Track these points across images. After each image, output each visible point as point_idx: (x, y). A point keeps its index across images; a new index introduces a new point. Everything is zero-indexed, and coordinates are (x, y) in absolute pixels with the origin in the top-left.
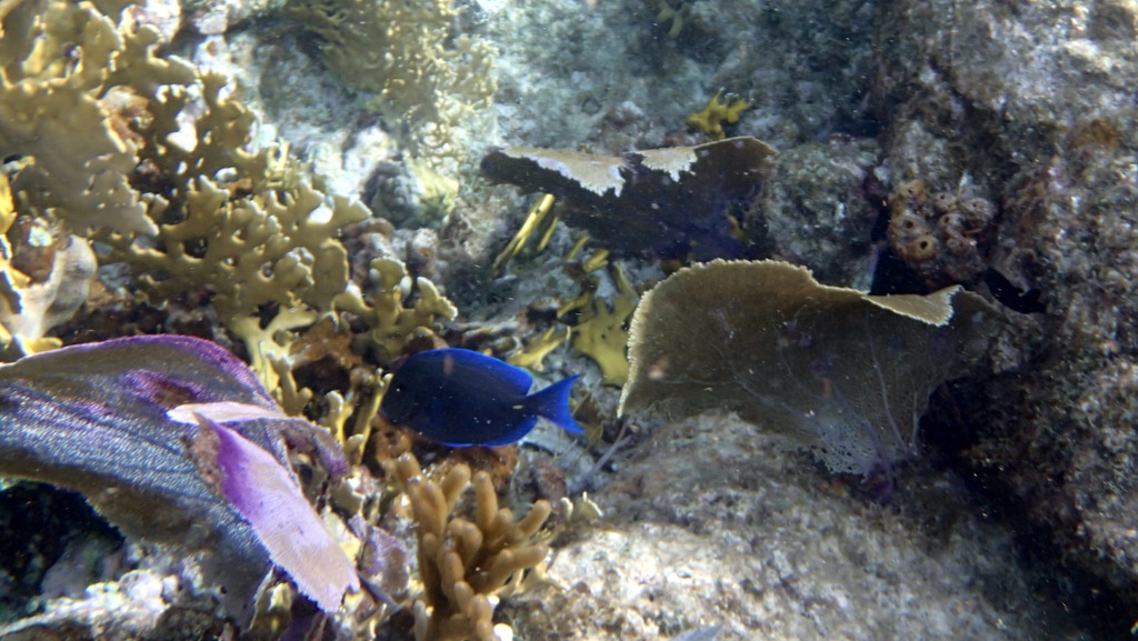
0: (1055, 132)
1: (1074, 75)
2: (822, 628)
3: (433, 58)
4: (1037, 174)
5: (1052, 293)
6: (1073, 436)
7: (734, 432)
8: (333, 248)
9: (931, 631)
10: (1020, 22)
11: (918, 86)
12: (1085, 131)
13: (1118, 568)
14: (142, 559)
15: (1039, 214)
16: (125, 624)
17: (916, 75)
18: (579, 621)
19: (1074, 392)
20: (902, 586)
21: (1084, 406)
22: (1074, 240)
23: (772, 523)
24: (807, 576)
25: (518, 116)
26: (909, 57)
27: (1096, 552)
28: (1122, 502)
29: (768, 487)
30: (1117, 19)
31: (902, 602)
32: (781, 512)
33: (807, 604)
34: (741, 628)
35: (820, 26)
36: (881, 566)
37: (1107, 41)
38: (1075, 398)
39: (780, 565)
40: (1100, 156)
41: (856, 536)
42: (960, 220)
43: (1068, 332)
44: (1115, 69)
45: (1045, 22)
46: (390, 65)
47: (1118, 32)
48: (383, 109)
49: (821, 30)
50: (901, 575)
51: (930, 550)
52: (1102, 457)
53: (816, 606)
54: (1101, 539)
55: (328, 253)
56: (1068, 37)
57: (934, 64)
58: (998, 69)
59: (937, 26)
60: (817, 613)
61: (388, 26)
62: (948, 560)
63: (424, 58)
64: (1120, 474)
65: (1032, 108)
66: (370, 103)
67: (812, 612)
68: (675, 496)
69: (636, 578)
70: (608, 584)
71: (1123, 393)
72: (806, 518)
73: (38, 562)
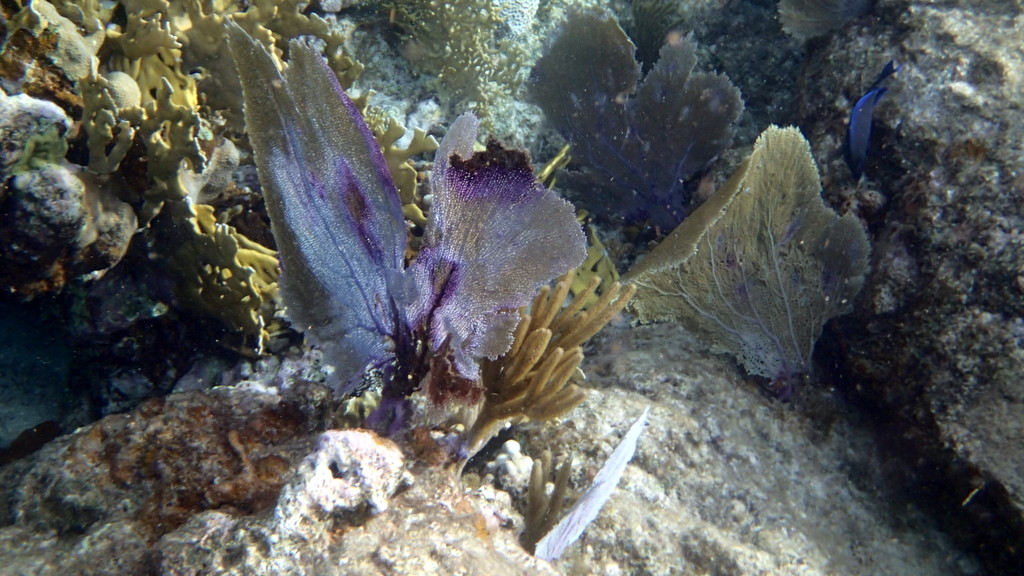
0: (936, 148)
1: (954, 107)
2: (738, 476)
3: (481, 51)
4: (920, 176)
5: (926, 258)
6: (933, 360)
7: (679, 340)
8: (407, 170)
9: (811, 494)
10: (917, 66)
11: (835, 110)
12: (960, 147)
13: (958, 457)
14: (251, 375)
15: (921, 202)
16: (256, 398)
17: (833, 101)
18: (567, 446)
19: (937, 328)
20: (793, 460)
21: (944, 339)
22: (947, 221)
23: (706, 400)
24: (730, 438)
25: (529, 112)
26: (829, 90)
27: (942, 444)
28: (966, 410)
29: (704, 376)
30: (990, 69)
31: (792, 472)
32: (713, 394)
33: (729, 458)
34: (682, 466)
35: (753, 73)
36: (779, 444)
37: (981, 84)
38: (938, 333)
39: (712, 428)
40: (970, 165)
41: (764, 420)
42: (858, 205)
43: (936, 285)
44: (986, 104)
45: (936, 67)
46: (448, 55)
47: (989, 79)
48: (438, 88)
49: (753, 76)
50: (793, 453)
51: (814, 439)
52: (954, 376)
53: (734, 460)
54: (947, 435)
55: (404, 173)
56: (952, 79)
57: (847, 95)
58: (897, 99)
59: (852, 67)
60: (736, 465)
61: (451, 25)
62: (826, 449)
63: (475, 50)
64: (966, 388)
65: (920, 128)
66: (429, 83)
67: (731, 464)
68: (636, 375)
69: (609, 422)
70: (588, 424)
71: (975, 331)
72: (730, 401)
73: (172, 373)
